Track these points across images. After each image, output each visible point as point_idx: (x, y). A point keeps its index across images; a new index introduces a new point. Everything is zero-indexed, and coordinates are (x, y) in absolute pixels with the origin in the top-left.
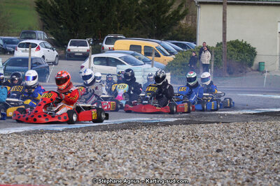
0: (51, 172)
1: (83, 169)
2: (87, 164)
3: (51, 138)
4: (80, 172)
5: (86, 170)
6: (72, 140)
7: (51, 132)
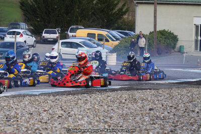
0: (30, 125)
1: (53, 122)
2: (56, 119)
3: (30, 100)
4: (51, 125)
5: (55, 123)
6: (45, 101)
7: (31, 96)
